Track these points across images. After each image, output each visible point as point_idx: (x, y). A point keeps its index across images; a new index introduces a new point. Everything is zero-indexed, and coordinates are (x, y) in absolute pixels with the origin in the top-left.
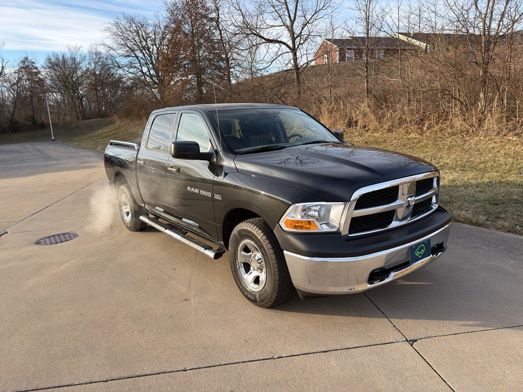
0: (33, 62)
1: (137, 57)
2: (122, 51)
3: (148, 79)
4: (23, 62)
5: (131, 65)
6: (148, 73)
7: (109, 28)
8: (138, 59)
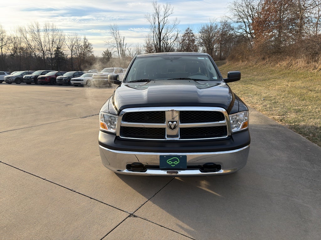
0: (191, 30)
1: (244, 22)
2: (236, 19)
3: (249, 36)
4: (187, 30)
5: (240, 27)
6: (249, 32)
7: (230, 6)
8: (245, 23)
